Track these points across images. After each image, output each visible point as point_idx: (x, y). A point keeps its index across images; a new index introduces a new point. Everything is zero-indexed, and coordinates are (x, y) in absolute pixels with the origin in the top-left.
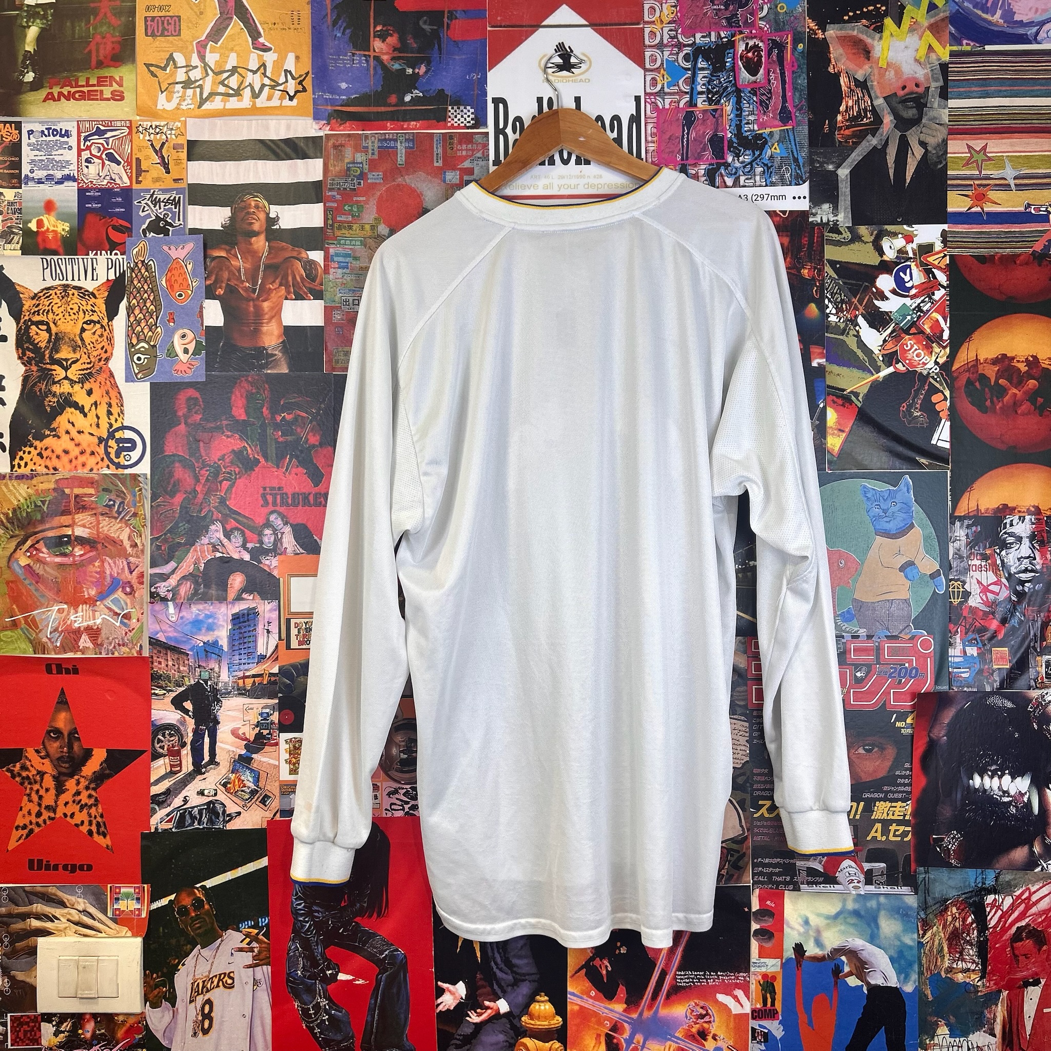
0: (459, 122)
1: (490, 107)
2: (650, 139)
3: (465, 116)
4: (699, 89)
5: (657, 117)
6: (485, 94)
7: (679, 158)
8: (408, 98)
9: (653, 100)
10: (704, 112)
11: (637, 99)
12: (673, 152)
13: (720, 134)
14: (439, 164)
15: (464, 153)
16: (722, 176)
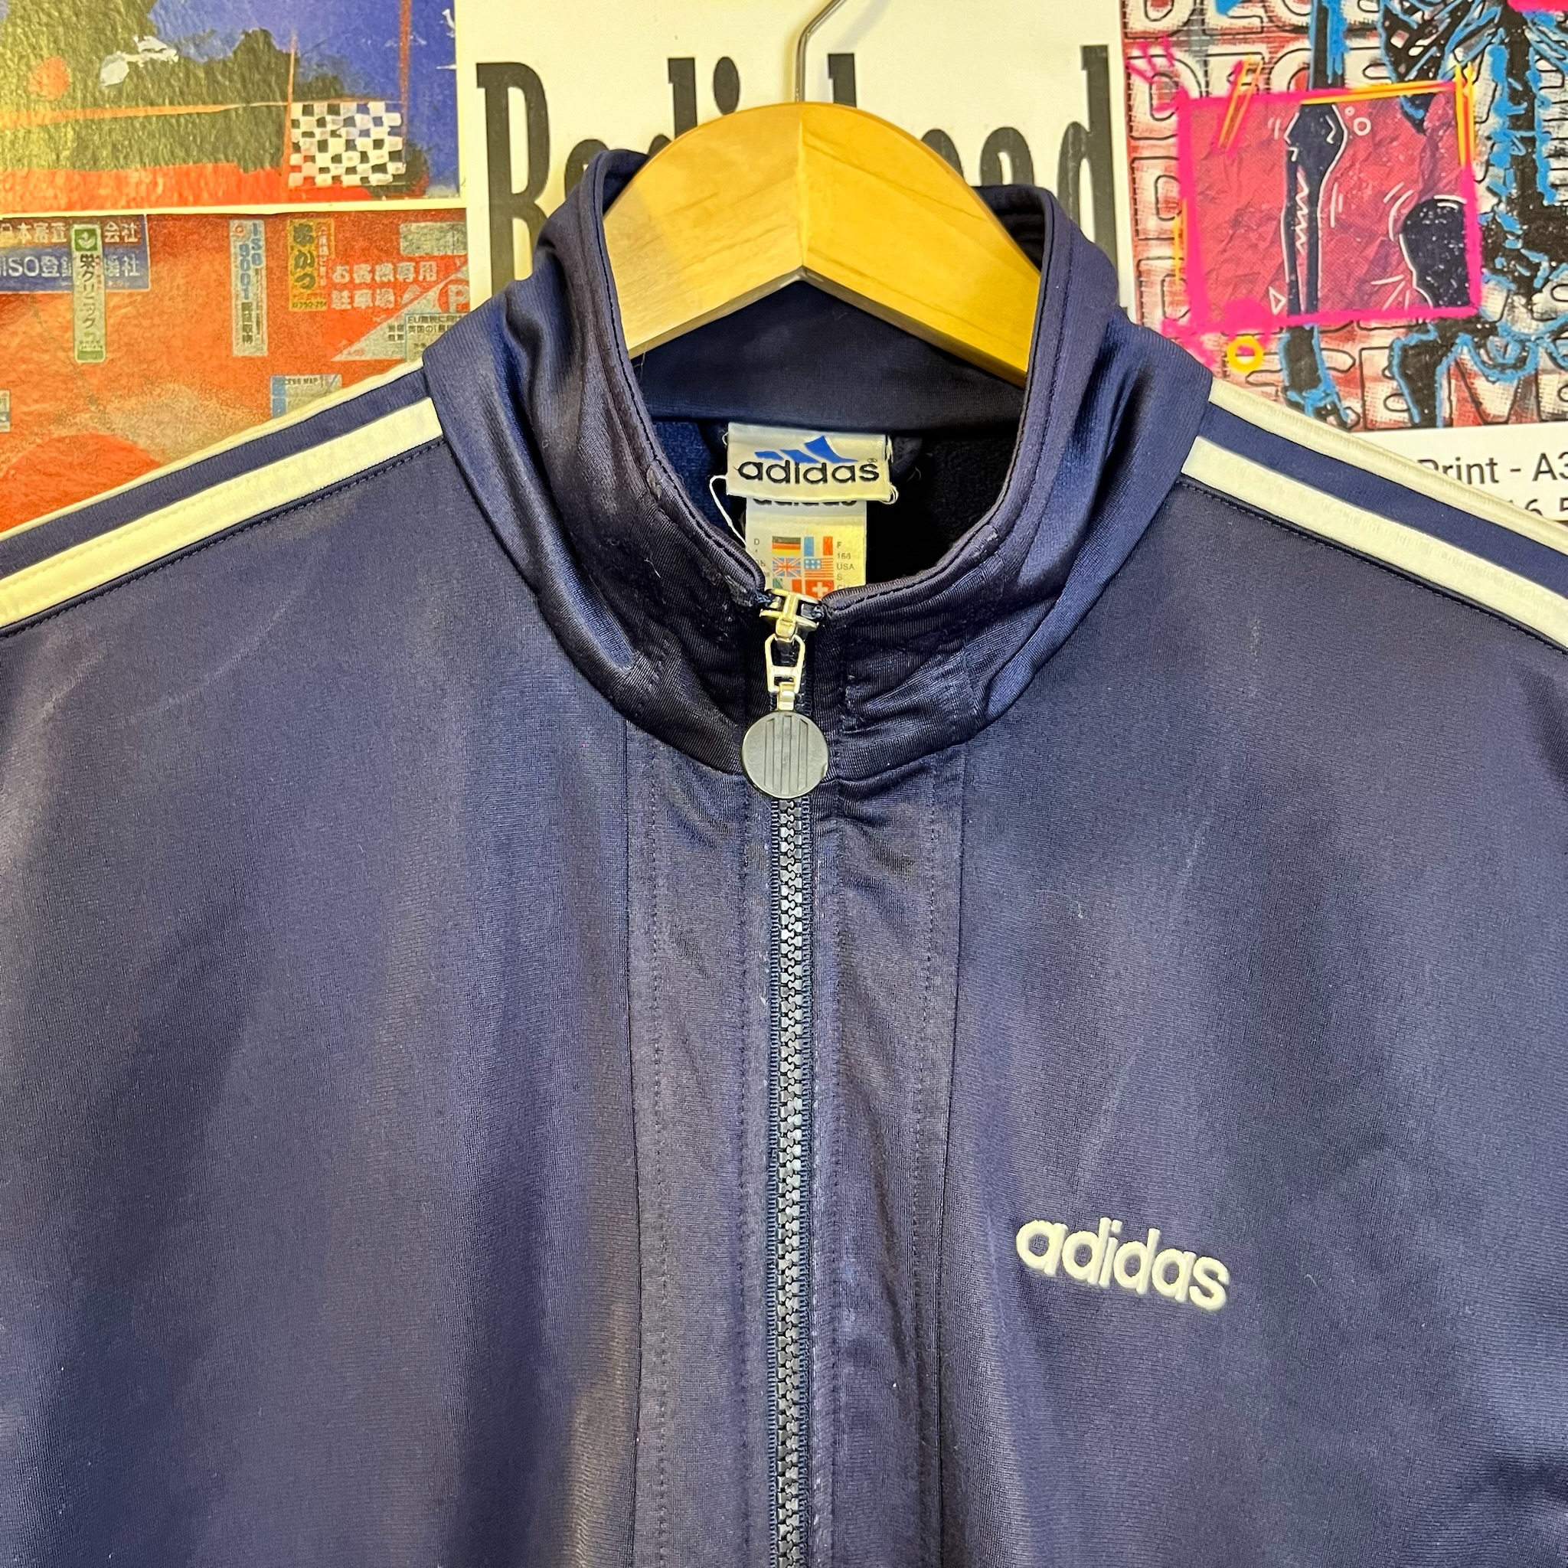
0: (336, 170)
1: (471, 102)
2: (1151, 224)
3: (364, 144)
4: (1353, 15)
5: (1183, 133)
6: (446, 49)
7: (1278, 300)
8: (115, 71)
9: (1160, 62)
10: (1378, 108)
11: (1094, 59)
12: (1251, 278)
13: (1451, 200)
14: (258, 347)
15: (362, 300)
16: (1463, 373)
